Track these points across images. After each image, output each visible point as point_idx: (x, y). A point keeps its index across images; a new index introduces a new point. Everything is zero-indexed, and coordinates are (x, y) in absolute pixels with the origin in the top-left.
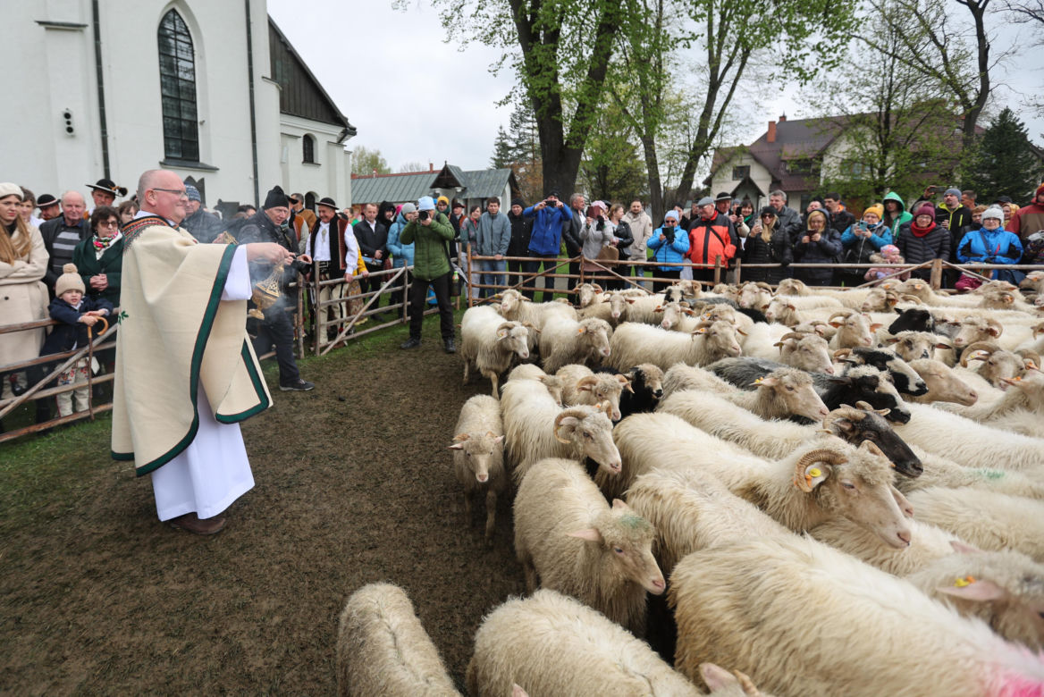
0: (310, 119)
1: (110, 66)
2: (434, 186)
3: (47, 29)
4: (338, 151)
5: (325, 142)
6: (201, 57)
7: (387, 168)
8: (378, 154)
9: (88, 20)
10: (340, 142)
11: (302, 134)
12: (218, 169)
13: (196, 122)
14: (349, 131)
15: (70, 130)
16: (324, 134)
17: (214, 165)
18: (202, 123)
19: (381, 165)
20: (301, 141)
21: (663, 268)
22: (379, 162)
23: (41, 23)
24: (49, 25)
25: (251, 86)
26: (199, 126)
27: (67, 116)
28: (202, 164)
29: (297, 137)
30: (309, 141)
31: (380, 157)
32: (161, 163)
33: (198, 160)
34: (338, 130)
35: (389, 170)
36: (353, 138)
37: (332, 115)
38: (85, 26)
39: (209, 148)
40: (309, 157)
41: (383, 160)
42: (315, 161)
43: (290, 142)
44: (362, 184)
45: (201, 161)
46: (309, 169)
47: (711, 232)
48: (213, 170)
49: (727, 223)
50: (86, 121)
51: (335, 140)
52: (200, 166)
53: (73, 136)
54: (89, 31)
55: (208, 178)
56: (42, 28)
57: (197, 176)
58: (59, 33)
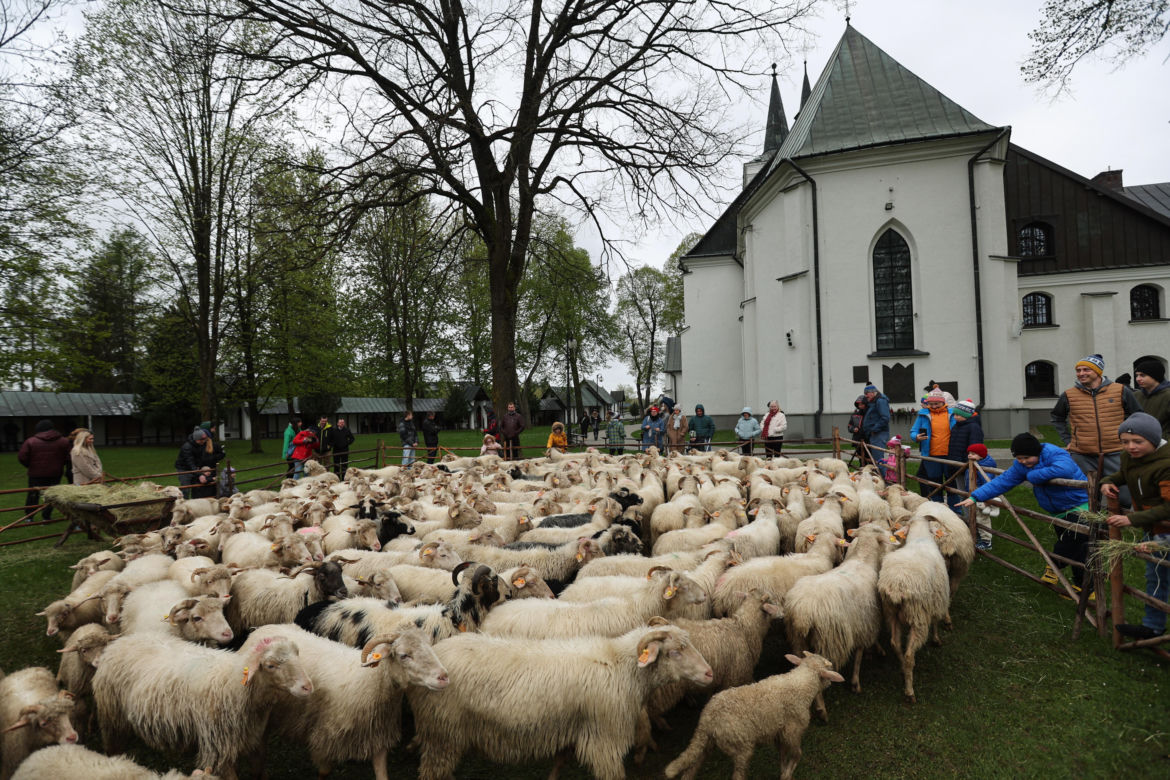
0: (1143, 266)
3: (784, 282)
6: (916, 259)
9: (811, 266)
11: (1128, 288)
12: (930, 354)
13: (912, 315)
15: (790, 344)
17: (925, 350)
20: (1123, 297)
23: (779, 280)
24: (785, 280)
25: (976, 268)
26: (915, 318)
27: (788, 335)
28: (916, 351)
29: (1110, 294)
30: (1149, 292)
32: (869, 356)
33: (911, 349)
38: (808, 271)
39: (924, 336)
40: (1148, 313)
42: (1163, 316)
45: (915, 348)
48: (925, 355)
50: (805, 339)
52: (913, 353)
53: (793, 348)
54: (812, 273)
55: (919, 363)
56: (781, 282)
57: (905, 363)
58: (789, 283)
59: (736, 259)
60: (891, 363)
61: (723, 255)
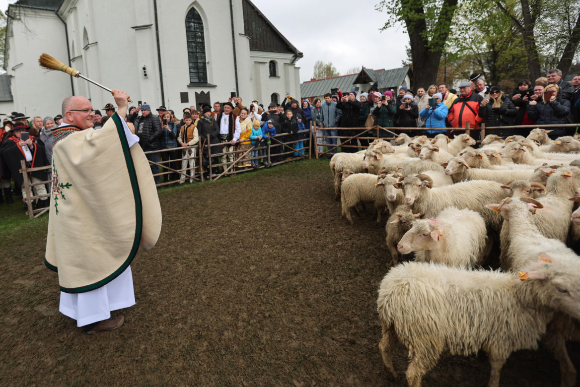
0: (273, 52)
1: (163, 42)
2: (355, 83)
3: (136, 30)
4: (291, 68)
5: (283, 64)
6: (207, 29)
7: (337, 73)
8: (331, 64)
9: (153, 22)
10: (292, 63)
11: (268, 61)
12: (216, 86)
13: (205, 63)
14: (298, 55)
15: (146, 75)
16: (282, 59)
17: (214, 84)
18: (208, 63)
19: (333, 71)
20: (267, 65)
21: (430, 131)
22: (332, 70)
23: (133, 28)
24: (136, 28)
25: (234, 39)
26: (207, 65)
27: (144, 69)
28: (209, 84)
29: (265, 63)
30: (273, 64)
31: (332, 67)
32: (188, 86)
33: (207, 82)
34: (290, 56)
35: (338, 74)
36: (301, 59)
37: (286, 47)
38: (151, 25)
39: (212, 76)
40: (273, 73)
41: (334, 68)
42: (277, 75)
43: (261, 67)
44: (315, 85)
45: (208, 82)
46: (274, 80)
47: (466, 106)
48: (214, 86)
49: (478, 99)
50: (153, 72)
51: (289, 62)
52: (208, 85)
53: (147, 78)
54: (154, 27)
55: (211, 91)
56: (134, 30)
57: (206, 91)
58: (140, 31)
59: (58, 16)
60: (199, 91)
61: (46, 10)
